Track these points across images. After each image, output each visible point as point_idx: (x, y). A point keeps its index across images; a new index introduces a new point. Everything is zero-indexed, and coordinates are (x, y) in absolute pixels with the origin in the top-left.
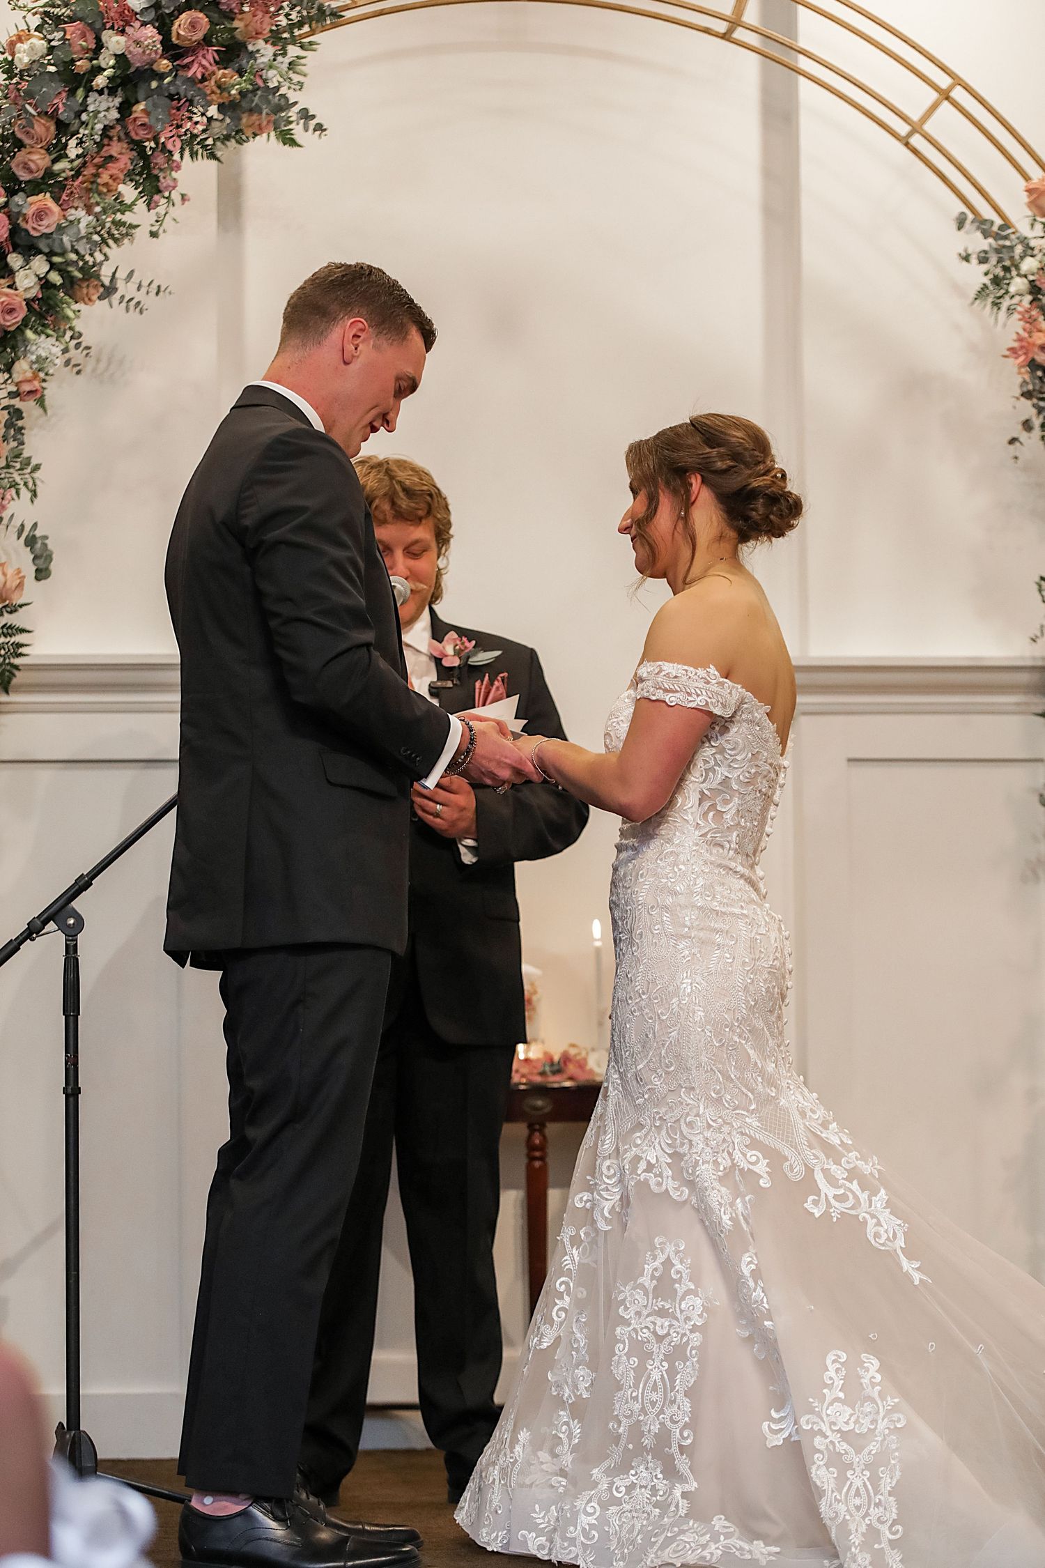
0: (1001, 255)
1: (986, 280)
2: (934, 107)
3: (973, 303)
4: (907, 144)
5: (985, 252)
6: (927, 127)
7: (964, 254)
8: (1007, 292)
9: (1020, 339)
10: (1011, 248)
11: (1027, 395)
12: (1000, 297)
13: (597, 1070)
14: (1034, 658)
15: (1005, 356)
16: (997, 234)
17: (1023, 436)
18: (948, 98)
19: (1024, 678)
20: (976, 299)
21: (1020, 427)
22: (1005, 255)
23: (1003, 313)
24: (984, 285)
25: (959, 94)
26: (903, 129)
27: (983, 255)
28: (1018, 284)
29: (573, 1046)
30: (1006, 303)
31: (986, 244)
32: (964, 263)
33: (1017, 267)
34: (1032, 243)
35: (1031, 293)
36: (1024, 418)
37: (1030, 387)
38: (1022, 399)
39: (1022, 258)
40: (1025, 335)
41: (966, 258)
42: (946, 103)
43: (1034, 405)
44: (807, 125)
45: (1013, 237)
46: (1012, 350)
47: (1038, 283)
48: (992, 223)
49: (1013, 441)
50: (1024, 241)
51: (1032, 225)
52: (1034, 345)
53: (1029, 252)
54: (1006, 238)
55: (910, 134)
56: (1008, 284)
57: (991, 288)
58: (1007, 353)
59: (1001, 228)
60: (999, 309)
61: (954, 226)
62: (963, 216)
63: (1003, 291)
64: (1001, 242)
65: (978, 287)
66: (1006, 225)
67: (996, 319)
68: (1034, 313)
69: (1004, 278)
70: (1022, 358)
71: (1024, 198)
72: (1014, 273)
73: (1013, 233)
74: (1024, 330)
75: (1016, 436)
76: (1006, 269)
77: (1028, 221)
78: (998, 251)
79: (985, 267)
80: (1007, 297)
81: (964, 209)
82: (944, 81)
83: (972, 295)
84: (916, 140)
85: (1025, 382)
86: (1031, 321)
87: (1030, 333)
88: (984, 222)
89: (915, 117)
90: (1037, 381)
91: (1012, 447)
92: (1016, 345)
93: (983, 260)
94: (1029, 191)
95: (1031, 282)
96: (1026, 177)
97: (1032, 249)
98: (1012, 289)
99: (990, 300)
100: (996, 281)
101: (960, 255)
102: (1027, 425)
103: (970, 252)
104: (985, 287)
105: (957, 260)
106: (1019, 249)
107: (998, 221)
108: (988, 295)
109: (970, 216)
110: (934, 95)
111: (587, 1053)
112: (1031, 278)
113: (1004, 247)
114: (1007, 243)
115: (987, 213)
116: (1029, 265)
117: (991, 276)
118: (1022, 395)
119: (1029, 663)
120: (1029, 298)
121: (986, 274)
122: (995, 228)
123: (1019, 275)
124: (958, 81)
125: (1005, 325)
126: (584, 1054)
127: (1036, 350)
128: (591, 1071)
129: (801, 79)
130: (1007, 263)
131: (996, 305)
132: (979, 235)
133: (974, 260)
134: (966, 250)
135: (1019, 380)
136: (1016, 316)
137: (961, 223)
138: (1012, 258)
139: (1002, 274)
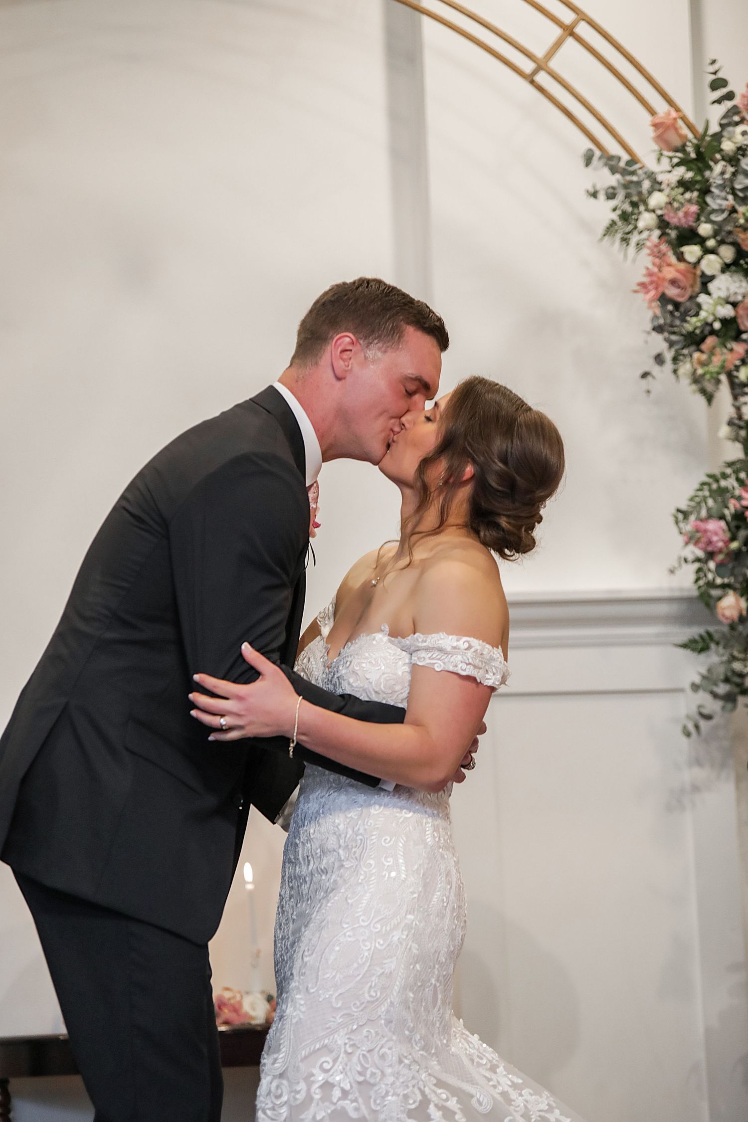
0: (629, 191)
1: (615, 216)
2: (558, 44)
3: (601, 240)
4: (532, 82)
5: (613, 188)
6: (553, 64)
7: (592, 190)
8: (636, 227)
9: (650, 274)
10: (639, 184)
11: (658, 329)
12: (628, 233)
13: (252, 1013)
14: (671, 590)
15: (636, 292)
16: (624, 170)
17: (656, 370)
18: (572, 34)
19: (663, 609)
20: (605, 235)
21: (652, 361)
22: (633, 191)
23: (632, 249)
24: (613, 221)
25: (583, 29)
26: (528, 66)
27: (611, 191)
28: (646, 219)
29: (227, 989)
30: (635, 238)
31: (614, 180)
32: (592, 200)
33: (645, 203)
34: (660, 178)
35: (659, 228)
36: (655, 352)
37: (661, 321)
38: (654, 334)
39: (650, 193)
40: (656, 270)
41: (594, 195)
42: (570, 40)
43: (666, 340)
44: (431, 64)
45: (640, 172)
46: (643, 285)
47: (666, 218)
48: (619, 159)
49: (645, 375)
50: (651, 176)
51: (659, 160)
52: (664, 279)
53: (657, 186)
54: (633, 173)
55: (535, 72)
56: (637, 220)
57: (619, 223)
58: (638, 288)
59: (630, 163)
60: (628, 245)
61: (581, 162)
62: (590, 153)
63: (631, 227)
64: (629, 178)
65: (606, 223)
66: (633, 161)
67: (626, 255)
68: (664, 247)
69: (632, 213)
70: (652, 293)
71: (651, 132)
72: (642, 208)
73: (641, 168)
74: (654, 264)
75: (647, 369)
76: (634, 205)
77: (654, 156)
78: (626, 186)
79: (613, 203)
80: (636, 233)
81: (591, 146)
82: (568, 17)
83: (601, 231)
84: (542, 78)
85: (655, 317)
86: (661, 256)
87: (660, 268)
88: (611, 158)
89: (540, 53)
90: (668, 316)
91: (644, 381)
92: (646, 280)
93: (611, 196)
94: (656, 126)
95: (660, 217)
96: (652, 112)
97: (660, 183)
98: (641, 224)
99: (619, 236)
100: (625, 217)
101: (588, 191)
102: (659, 359)
103: (598, 188)
104: (613, 223)
105: (584, 197)
106: (646, 185)
107: (625, 157)
108: (617, 231)
109: (598, 153)
110: (557, 32)
111: (242, 997)
112: (659, 212)
113: (632, 182)
114: (635, 178)
115: (614, 149)
116: (657, 199)
117: (619, 212)
118: (654, 329)
119: (666, 594)
120: (657, 233)
121: (614, 210)
122: (622, 164)
123: (647, 210)
124: (581, 16)
125: (634, 260)
126: (238, 997)
127: (666, 284)
128: (246, 1015)
129: (425, 19)
130: (635, 199)
131: (625, 240)
132: (606, 171)
133: (602, 196)
134: (594, 187)
135: (650, 314)
136: (646, 251)
137: (588, 159)
138: (640, 194)
139: (629, 209)
